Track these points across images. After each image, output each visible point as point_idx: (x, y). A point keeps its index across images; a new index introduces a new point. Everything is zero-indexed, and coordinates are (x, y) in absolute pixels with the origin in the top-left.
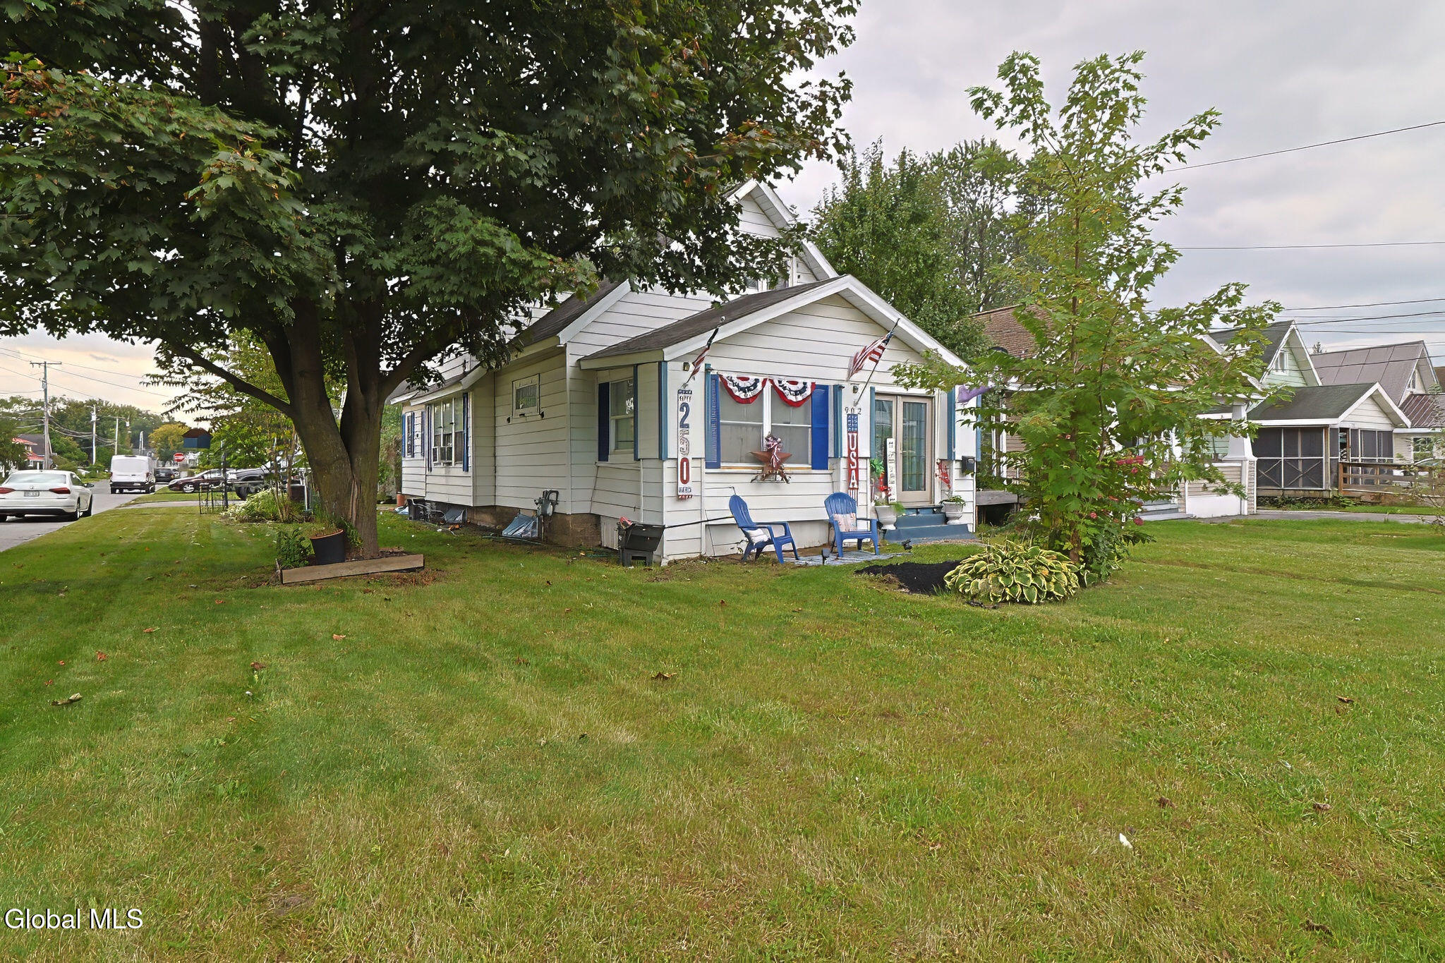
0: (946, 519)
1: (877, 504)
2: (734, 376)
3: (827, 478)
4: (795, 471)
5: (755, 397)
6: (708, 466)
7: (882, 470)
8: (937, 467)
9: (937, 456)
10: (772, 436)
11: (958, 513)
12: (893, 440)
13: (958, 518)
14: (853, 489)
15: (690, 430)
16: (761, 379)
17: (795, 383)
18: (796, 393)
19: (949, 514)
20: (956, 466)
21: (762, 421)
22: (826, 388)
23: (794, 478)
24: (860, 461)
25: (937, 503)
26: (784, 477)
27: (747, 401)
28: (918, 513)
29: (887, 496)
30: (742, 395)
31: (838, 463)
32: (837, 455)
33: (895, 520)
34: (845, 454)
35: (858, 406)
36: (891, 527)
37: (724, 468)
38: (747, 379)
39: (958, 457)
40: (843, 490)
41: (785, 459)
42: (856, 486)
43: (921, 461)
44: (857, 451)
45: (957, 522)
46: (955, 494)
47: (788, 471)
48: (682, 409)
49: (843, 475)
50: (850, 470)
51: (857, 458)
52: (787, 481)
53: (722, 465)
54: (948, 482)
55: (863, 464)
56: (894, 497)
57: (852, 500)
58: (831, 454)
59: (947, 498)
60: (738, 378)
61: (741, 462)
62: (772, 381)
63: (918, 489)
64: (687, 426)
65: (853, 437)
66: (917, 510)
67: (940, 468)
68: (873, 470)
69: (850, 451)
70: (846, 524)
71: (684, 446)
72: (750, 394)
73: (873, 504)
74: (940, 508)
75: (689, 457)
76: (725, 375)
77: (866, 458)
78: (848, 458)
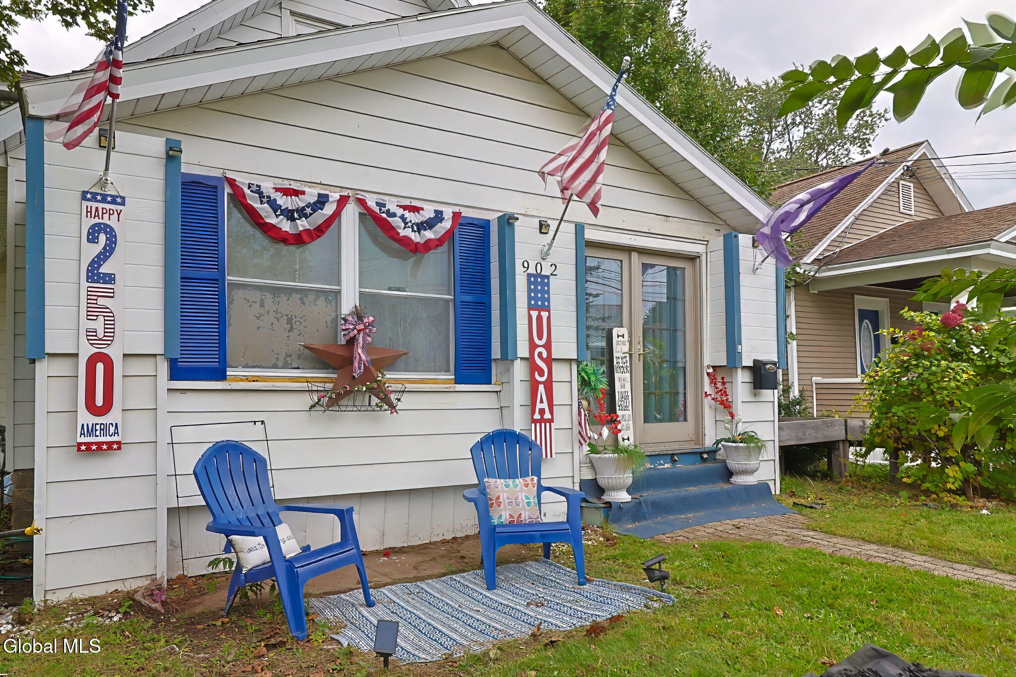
0: (729, 474)
1: (594, 450)
2: (267, 187)
3: (489, 401)
4: (410, 387)
5: (320, 231)
6: (176, 373)
7: (603, 386)
8: (706, 380)
9: (707, 361)
10: (358, 314)
11: (753, 463)
12: (624, 331)
13: (751, 472)
14: (542, 420)
15: (118, 287)
16: (335, 196)
17: (415, 209)
18: (420, 227)
19: (732, 464)
20: (742, 378)
21: (339, 283)
22: (484, 225)
23: (406, 402)
24: (555, 366)
25: (709, 442)
26: (386, 400)
27: (298, 239)
28: (674, 461)
29: (615, 432)
30: (286, 226)
31: (509, 370)
32: (508, 356)
33: (629, 481)
34: (523, 350)
35: (550, 259)
36: (623, 497)
37: (237, 379)
38: (297, 193)
39: (747, 362)
40: (518, 423)
41: (389, 361)
42: (547, 416)
43: (677, 370)
44: (548, 346)
45: (750, 480)
46: (741, 428)
47: (393, 387)
48: (92, 238)
49: (520, 393)
50: (534, 386)
51: (549, 361)
52: (392, 407)
53: (230, 372)
54: (726, 405)
55: (560, 373)
56: (628, 434)
57: (531, 445)
58: (496, 353)
59: (728, 435)
60: (277, 190)
61: (286, 366)
62: (362, 202)
63: (673, 418)
64: (110, 278)
65: (539, 318)
66: (672, 457)
67: (713, 381)
68: (584, 383)
69: (533, 346)
70: (514, 502)
71: (99, 325)
72: (303, 224)
73: (586, 448)
74: (713, 452)
75: (114, 352)
76: (242, 180)
77: (570, 360)
78: (530, 360)
